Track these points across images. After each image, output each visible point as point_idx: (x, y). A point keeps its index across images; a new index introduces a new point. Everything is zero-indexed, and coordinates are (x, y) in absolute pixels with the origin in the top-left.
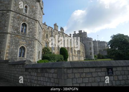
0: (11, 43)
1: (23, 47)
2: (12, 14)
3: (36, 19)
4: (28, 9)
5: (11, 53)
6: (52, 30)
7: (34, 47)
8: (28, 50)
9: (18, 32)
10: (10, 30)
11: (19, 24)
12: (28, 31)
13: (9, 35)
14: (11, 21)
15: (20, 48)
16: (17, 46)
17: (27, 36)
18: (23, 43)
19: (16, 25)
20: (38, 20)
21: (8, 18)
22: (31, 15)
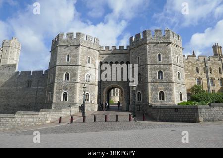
0: (152, 90)
1: (161, 92)
2: (149, 67)
3: (170, 63)
4: (161, 56)
5: (153, 98)
6: (204, 59)
7: (172, 90)
8: (166, 94)
9: (156, 80)
10: (149, 80)
11: (155, 73)
12: (164, 77)
13: (149, 84)
14: (149, 73)
15: (160, 93)
16: (156, 92)
17: (164, 82)
18: (161, 89)
19: (153, 74)
20: (172, 63)
21: (147, 70)
22: (165, 61)
